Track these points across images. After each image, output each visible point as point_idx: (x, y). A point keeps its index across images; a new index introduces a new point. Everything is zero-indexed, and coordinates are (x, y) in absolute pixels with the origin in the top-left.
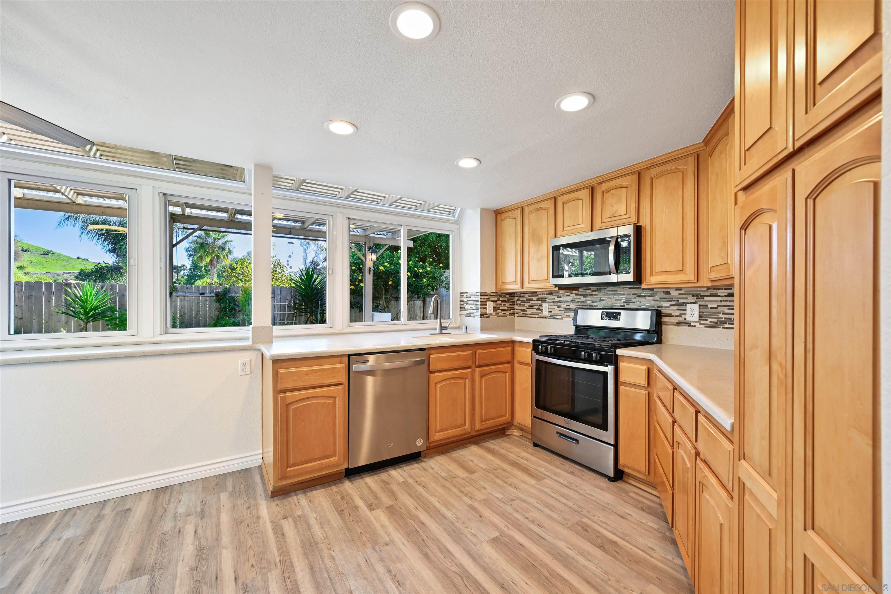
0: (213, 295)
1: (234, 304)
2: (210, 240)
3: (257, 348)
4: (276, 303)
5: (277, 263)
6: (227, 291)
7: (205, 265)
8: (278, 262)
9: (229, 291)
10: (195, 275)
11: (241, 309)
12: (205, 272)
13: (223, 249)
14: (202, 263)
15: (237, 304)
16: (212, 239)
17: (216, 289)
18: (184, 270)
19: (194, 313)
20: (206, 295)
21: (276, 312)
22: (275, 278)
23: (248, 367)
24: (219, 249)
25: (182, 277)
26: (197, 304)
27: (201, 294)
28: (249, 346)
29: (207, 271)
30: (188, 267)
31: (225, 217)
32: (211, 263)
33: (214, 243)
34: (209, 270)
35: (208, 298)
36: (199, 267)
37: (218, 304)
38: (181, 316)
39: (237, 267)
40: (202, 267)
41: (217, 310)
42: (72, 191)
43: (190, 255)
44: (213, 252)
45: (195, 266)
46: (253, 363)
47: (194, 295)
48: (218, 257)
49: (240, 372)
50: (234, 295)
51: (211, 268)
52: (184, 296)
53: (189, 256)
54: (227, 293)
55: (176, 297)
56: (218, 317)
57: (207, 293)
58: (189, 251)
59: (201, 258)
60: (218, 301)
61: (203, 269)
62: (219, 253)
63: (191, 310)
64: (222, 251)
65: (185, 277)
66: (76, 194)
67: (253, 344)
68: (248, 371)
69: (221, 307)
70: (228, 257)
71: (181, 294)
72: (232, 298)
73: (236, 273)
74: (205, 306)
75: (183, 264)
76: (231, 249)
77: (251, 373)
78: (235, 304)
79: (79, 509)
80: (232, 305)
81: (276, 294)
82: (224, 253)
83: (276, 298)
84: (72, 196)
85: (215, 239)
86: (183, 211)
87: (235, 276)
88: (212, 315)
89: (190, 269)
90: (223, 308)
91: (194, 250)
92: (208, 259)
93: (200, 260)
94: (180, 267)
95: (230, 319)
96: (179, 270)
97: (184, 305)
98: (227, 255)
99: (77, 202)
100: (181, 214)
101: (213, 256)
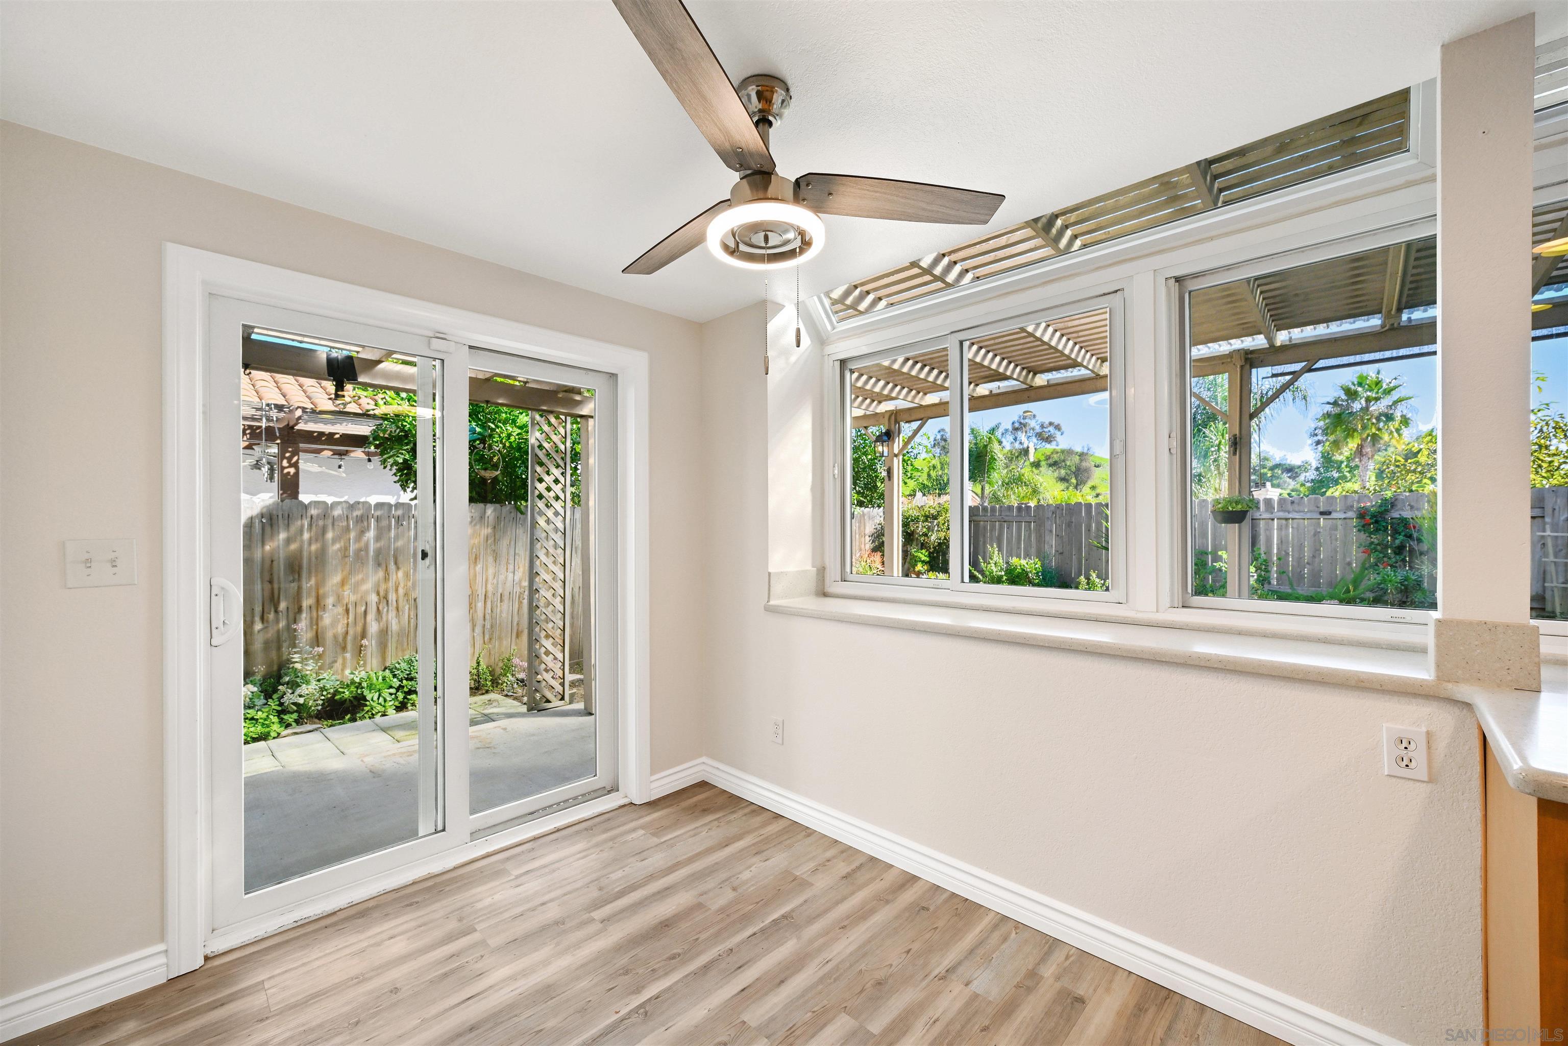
0: (1350, 514)
1: (1405, 536)
2: (1357, 406)
3: (1459, 697)
4: (1548, 533)
5: (1552, 424)
6: (1390, 504)
7: (1347, 458)
8: (1557, 423)
9: (1393, 505)
10: (1328, 478)
11: (1429, 549)
12: (1349, 472)
13: (1389, 418)
14: (1341, 454)
15: (1415, 535)
16: (1363, 401)
17: (1358, 502)
18: (1306, 470)
19: (1307, 554)
20: (1334, 515)
21: (1552, 558)
22: (1544, 465)
23: (1419, 755)
24: (1378, 419)
25: (1303, 485)
26: (1315, 535)
27: (1322, 513)
28: (1422, 684)
29: (1352, 470)
30: (1314, 464)
31: (1376, 326)
32: (1360, 452)
33: (1366, 409)
34: (1357, 467)
35: (1339, 522)
36: (1337, 462)
37: (1363, 536)
38: (1279, 559)
39: (1421, 450)
40: (1342, 462)
41: (1362, 549)
42: (1094, 358)
43: (1318, 443)
44: (1364, 428)
45: (1327, 460)
46: (1441, 746)
47: (1309, 516)
48: (1375, 438)
49: (1387, 766)
50: (1407, 514)
51: (1361, 461)
52: (1287, 519)
53: (1316, 445)
54: (1387, 511)
55: (1270, 521)
56: (1363, 564)
57: (1336, 511)
58: (1316, 435)
59: (1336, 444)
60: (1364, 528)
61: (1343, 466)
62: (1379, 429)
63: (1301, 547)
64: (1386, 423)
65: (1308, 485)
66: (1099, 361)
67: (1439, 678)
68: (1420, 769)
69: (1372, 543)
70: (1399, 435)
71: (1282, 514)
72: (1404, 522)
73: (1418, 463)
74: (1331, 540)
75: (1303, 459)
76: (1409, 416)
77: (1431, 781)
78: (1410, 537)
79: (1016, 928)
80: (1401, 537)
81: (1548, 510)
82: (1393, 426)
83: (1547, 520)
84: (1094, 366)
85: (1368, 400)
86: (1270, 339)
87: (1414, 471)
88: (1348, 560)
89: (1317, 469)
90: (1378, 544)
91: (1325, 432)
92: (1353, 444)
93: (1335, 450)
94: (1299, 467)
95: (1395, 571)
96: (1296, 473)
97: (1287, 536)
98: (1398, 430)
99: (1101, 374)
100: (1267, 346)
101: (1365, 436)
